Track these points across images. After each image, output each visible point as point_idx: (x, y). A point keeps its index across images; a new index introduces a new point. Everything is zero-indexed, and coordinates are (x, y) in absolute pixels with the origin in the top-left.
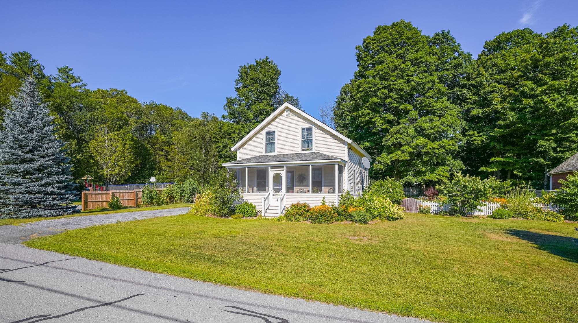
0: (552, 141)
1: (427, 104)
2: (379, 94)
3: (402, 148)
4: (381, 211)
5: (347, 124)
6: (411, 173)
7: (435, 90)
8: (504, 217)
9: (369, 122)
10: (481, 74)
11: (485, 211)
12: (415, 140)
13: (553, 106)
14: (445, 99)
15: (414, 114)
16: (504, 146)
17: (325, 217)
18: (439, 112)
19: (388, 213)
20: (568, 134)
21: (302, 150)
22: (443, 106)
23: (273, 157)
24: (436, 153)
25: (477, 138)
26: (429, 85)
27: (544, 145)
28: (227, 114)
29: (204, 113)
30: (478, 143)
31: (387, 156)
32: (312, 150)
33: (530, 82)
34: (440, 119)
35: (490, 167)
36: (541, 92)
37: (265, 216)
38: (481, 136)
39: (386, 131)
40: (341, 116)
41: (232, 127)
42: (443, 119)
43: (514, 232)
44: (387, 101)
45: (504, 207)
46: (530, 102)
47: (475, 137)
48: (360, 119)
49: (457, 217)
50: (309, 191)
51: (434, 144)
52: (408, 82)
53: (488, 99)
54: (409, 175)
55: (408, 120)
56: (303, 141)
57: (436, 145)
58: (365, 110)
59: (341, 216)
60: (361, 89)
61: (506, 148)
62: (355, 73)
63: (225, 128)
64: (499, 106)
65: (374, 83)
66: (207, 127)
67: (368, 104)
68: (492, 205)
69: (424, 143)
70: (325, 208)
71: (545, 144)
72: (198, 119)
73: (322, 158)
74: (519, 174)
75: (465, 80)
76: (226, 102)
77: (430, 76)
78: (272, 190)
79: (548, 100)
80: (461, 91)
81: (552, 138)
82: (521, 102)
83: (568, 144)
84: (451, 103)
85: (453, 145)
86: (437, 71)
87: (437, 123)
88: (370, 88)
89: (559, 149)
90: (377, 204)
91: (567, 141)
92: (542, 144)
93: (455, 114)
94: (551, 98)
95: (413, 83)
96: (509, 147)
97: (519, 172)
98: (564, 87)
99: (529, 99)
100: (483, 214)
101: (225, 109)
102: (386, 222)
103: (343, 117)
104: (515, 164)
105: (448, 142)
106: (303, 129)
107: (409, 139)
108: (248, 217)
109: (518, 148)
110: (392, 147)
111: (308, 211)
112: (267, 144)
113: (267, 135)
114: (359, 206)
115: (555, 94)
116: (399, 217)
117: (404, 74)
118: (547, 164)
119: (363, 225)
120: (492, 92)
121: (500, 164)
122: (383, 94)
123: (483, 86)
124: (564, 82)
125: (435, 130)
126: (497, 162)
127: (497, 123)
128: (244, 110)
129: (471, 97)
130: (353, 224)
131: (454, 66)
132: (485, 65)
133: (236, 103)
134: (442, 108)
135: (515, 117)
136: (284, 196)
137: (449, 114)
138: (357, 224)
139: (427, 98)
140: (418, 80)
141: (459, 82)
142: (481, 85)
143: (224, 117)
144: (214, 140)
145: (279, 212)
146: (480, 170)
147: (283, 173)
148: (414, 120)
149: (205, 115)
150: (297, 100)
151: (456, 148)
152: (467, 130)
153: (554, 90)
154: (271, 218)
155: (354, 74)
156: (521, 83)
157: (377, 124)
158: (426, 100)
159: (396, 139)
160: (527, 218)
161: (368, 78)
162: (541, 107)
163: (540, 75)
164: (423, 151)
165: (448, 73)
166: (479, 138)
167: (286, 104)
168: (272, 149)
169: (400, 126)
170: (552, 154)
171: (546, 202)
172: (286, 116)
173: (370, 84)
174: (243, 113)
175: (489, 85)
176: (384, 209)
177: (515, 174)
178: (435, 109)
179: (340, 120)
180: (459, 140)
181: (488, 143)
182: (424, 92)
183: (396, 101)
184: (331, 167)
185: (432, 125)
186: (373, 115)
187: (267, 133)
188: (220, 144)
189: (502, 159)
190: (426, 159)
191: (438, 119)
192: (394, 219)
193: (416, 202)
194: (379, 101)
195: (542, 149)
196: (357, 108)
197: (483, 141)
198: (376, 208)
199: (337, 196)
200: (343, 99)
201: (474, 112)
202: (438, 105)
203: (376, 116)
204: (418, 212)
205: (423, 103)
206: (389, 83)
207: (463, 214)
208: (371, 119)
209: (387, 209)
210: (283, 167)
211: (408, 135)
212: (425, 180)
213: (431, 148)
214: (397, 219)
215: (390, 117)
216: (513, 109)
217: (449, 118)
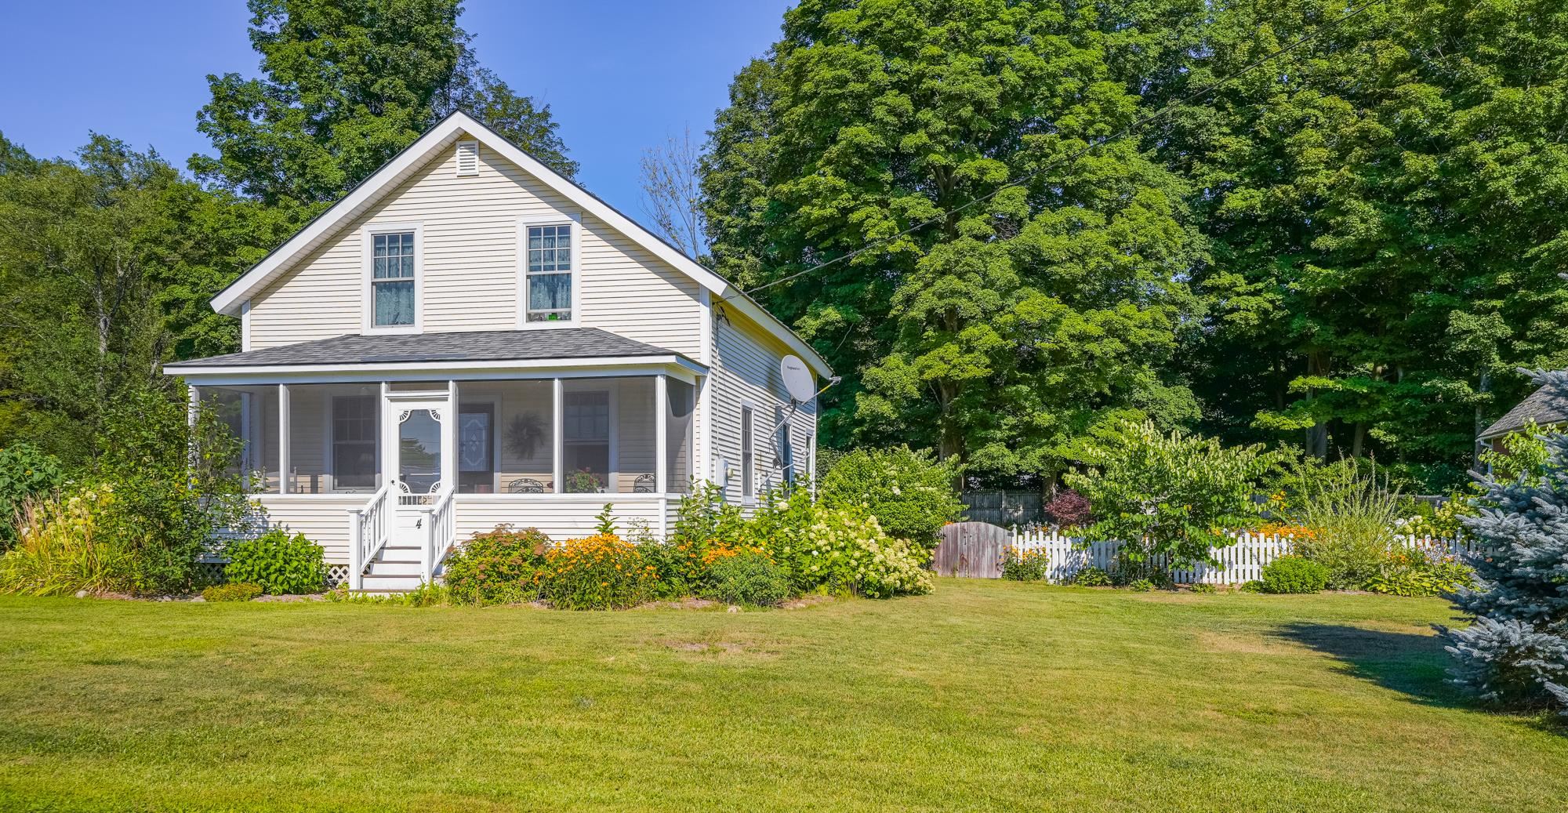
0: (1496, 315)
1: (1061, 161)
2: (879, 112)
3: (964, 335)
4: (834, 563)
5: (759, 230)
6: (999, 434)
7: (1092, 104)
8: (1297, 585)
9: (839, 225)
10: (1264, 51)
11: (1241, 567)
12: (1011, 301)
13: (1502, 182)
14: (1129, 144)
15: (1011, 200)
16: (1340, 334)
17: (604, 580)
18: (1104, 193)
19: (862, 569)
20: (1548, 290)
21: (530, 318)
22: (1123, 172)
23: (404, 343)
24: (1092, 357)
25: (1242, 302)
26: (1071, 84)
27: (1470, 332)
28: (216, 155)
29: (98, 140)
30: (1246, 319)
31: (908, 362)
32: (567, 317)
33: (1430, 89)
34: (1109, 222)
35: (1293, 414)
36: (1466, 128)
37: (361, 590)
38: (1256, 293)
39: (905, 263)
40: (732, 198)
41: (241, 216)
42: (1119, 224)
43: (1303, 628)
44: (909, 141)
45: (1303, 551)
46: (1431, 163)
47: (1238, 294)
48: (805, 209)
49: (1138, 590)
50: (551, 485)
51: (1087, 321)
52: (992, 67)
53: (1288, 150)
54: (993, 440)
55: (988, 223)
56: (534, 282)
57: (1092, 322)
58: (824, 175)
59: (675, 580)
60: (807, 87)
61: (1346, 341)
62: (785, 16)
63: (207, 218)
64: (1323, 180)
65: (859, 63)
66: (117, 212)
67: (834, 150)
68: (1263, 545)
69: (1048, 317)
70: (609, 545)
71: (1473, 325)
72: (69, 169)
73: (602, 349)
74: (1388, 439)
75: (1207, 70)
76: (208, 99)
77: (1074, 50)
78: (398, 482)
79: (1489, 157)
80: (1193, 116)
81: (1499, 303)
82: (1397, 163)
83: (1545, 325)
84: (1152, 160)
85: (1156, 325)
86: (1105, 27)
87: (1099, 238)
88: (843, 82)
89: (1520, 346)
90: (822, 535)
91: (1545, 318)
92: (1464, 326)
93: (1164, 203)
94: (1500, 151)
95: (1010, 76)
96: (1355, 336)
97: (1390, 431)
98: (1539, 111)
99: (1424, 156)
100: (1233, 580)
101: (202, 127)
102: (857, 605)
103: (742, 201)
104: (1378, 402)
105: (1138, 315)
106: (534, 232)
107: (991, 298)
108: (285, 592)
109: (1387, 340)
110: (930, 332)
111: (539, 561)
112: (379, 287)
113: (377, 250)
114: (755, 544)
115: (1511, 139)
116: (908, 587)
117: (977, 33)
118: (1481, 402)
119: (758, 614)
120: (1300, 124)
121: (1328, 402)
122: (892, 111)
123: (1271, 100)
124: (1543, 94)
125: (1092, 265)
126: (1316, 392)
127: (1313, 245)
128: (299, 143)
129: (1224, 141)
130: (717, 609)
131: (1171, 13)
132: (1279, 14)
133: (261, 106)
134: (1118, 180)
135: (1376, 220)
136: (447, 505)
137: (1142, 205)
138: (733, 609)
139: (1064, 137)
140: (1030, 60)
141: (1184, 79)
142: (1263, 96)
143: (200, 166)
144: (150, 269)
145: (425, 570)
146: (1253, 424)
147: (445, 411)
148: (1010, 225)
149: (105, 151)
150: (546, 115)
151: (1166, 338)
152: (1209, 270)
153: (1509, 123)
154: (387, 596)
155: (783, 21)
156: (1399, 90)
157: (871, 235)
158: (1060, 145)
159: (941, 297)
160: (1375, 590)
161: (835, 40)
162: (1465, 187)
163: (1466, 62)
164: (1046, 345)
165: (1142, 39)
166: (1253, 301)
167: (460, 121)
168: (403, 309)
169: (959, 244)
170: (1498, 363)
171: (1443, 529)
172: (459, 172)
173: (843, 65)
174: (292, 158)
175: (1291, 94)
176: (848, 551)
177: (1378, 440)
178: (1089, 182)
179: (727, 213)
180: (1182, 305)
181: (1286, 321)
182: (1050, 113)
183: (943, 143)
184: (642, 384)
185: (1077, 243)
186: (855, 198)
187: (378, 240)
188: (182, 292)
189: (1330, 383)
190: (1054, 379)
191: (1102, 222)
192: (885, 593)
193: (995, 536)
194: (879, 141)
195: (1462, 347)
196: (791, 163)
197: (1266, 312)
198: (818, 549)
199: (663, 502)
200: (741, 126)
201: (1235, 202)
202: (1102, 165)
203: (867, 203)
204: (999, 576)
205: (1047, 156)
206: (915, 68)
207: (1162, 580)
208: (845, 211)
209: (857, 554)
210: (442, 385)
211: (989, 284)
212: (1053, 461)
213: (1072, 337)
214: (900, 592)
215: (920, 206)
216: (1370, 190)
217: (1142, 220)
